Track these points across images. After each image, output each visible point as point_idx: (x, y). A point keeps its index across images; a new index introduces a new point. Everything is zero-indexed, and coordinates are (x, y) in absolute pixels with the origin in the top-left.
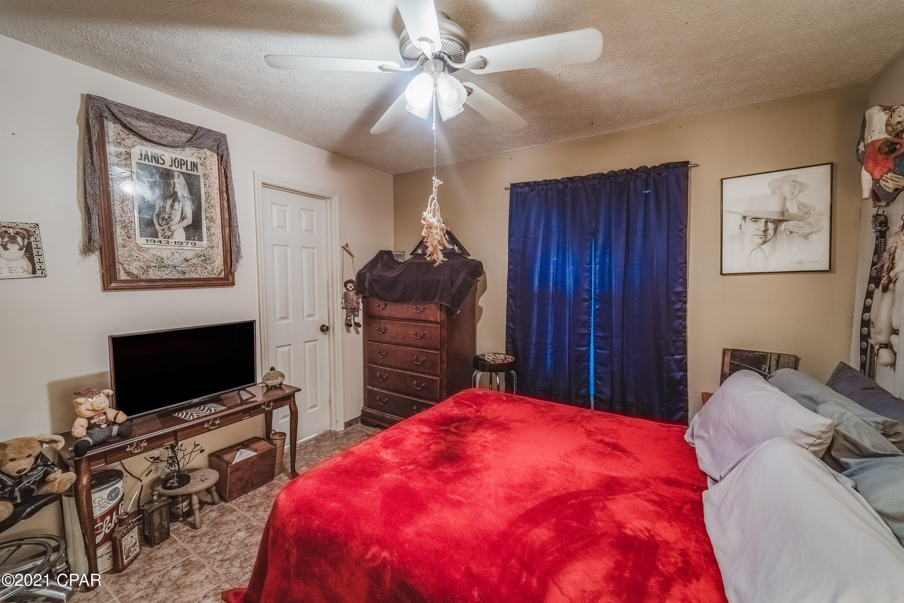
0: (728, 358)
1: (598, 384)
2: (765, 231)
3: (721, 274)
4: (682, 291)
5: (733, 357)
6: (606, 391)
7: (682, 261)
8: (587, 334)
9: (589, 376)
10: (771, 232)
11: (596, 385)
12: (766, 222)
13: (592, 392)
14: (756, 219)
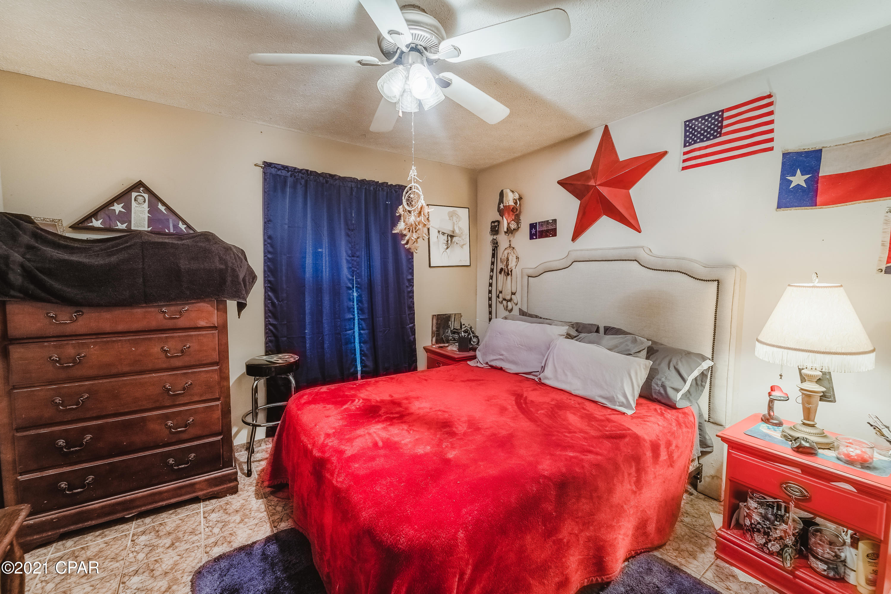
0: (435, 321)
1: (363, 360)
2: (447, 241)
3: (430, 266)
4: (411, 279)
5: (437, 320)
6: (370, 363)
7: (410, 257)
8: (351, 318)
9: (355, 355)
10: (449, 242)
11: (362, 361)
12: (448, 236)
13: (359, 368)
14: (443, 234)
